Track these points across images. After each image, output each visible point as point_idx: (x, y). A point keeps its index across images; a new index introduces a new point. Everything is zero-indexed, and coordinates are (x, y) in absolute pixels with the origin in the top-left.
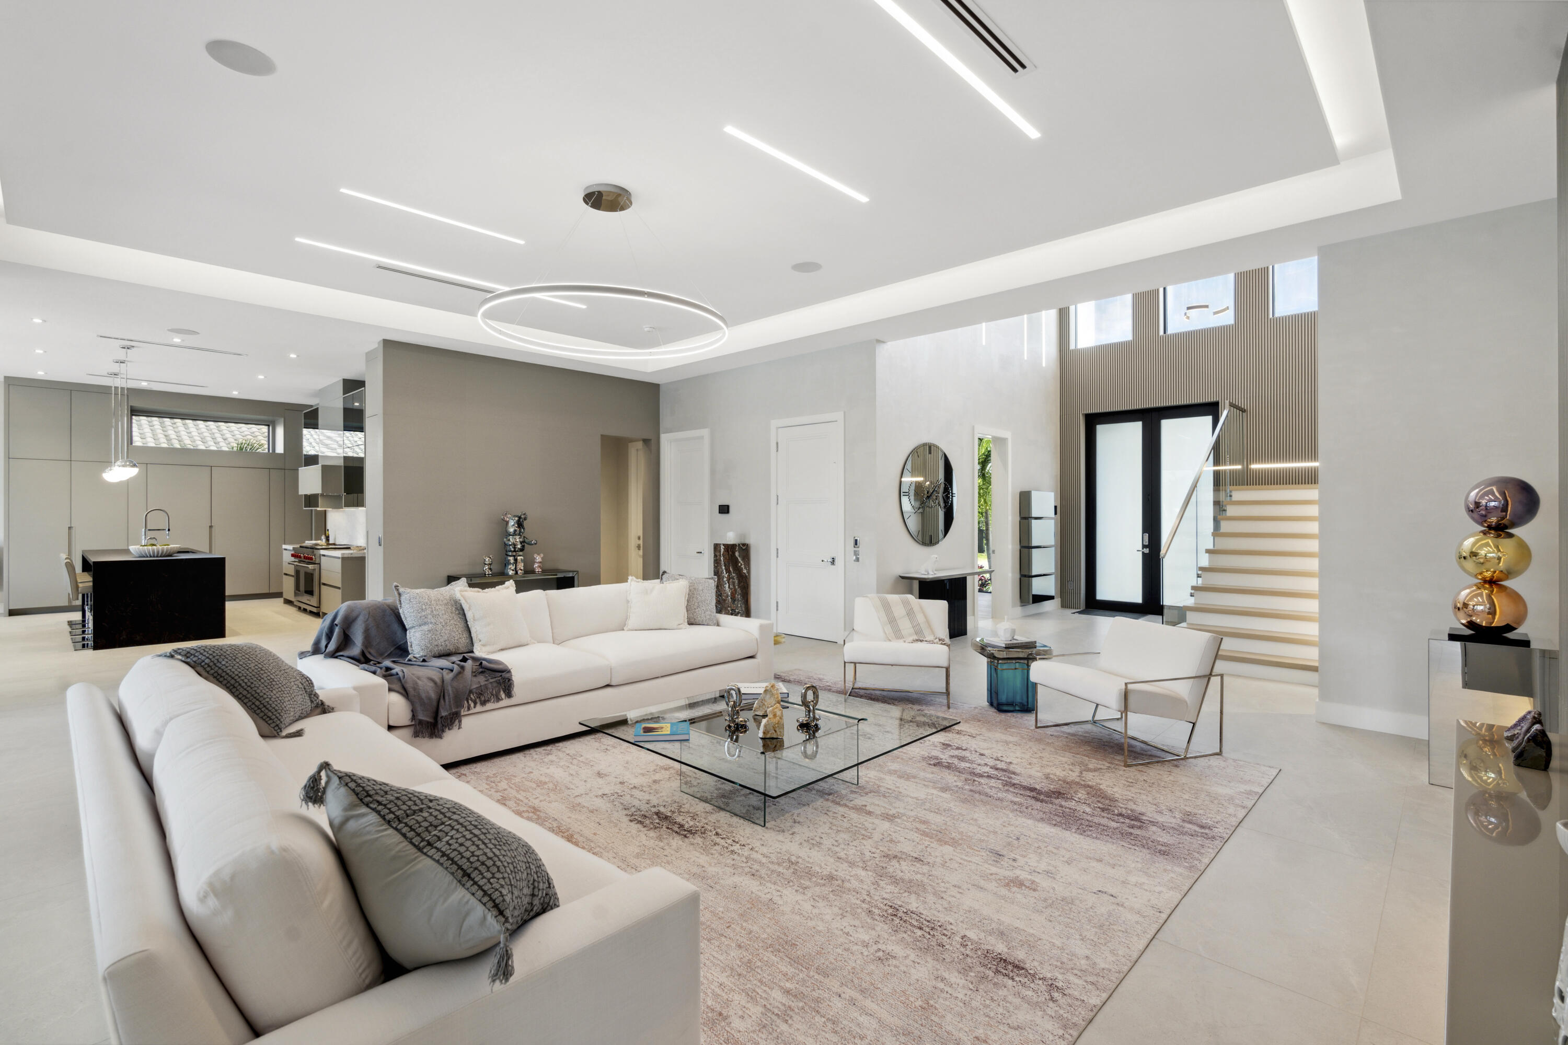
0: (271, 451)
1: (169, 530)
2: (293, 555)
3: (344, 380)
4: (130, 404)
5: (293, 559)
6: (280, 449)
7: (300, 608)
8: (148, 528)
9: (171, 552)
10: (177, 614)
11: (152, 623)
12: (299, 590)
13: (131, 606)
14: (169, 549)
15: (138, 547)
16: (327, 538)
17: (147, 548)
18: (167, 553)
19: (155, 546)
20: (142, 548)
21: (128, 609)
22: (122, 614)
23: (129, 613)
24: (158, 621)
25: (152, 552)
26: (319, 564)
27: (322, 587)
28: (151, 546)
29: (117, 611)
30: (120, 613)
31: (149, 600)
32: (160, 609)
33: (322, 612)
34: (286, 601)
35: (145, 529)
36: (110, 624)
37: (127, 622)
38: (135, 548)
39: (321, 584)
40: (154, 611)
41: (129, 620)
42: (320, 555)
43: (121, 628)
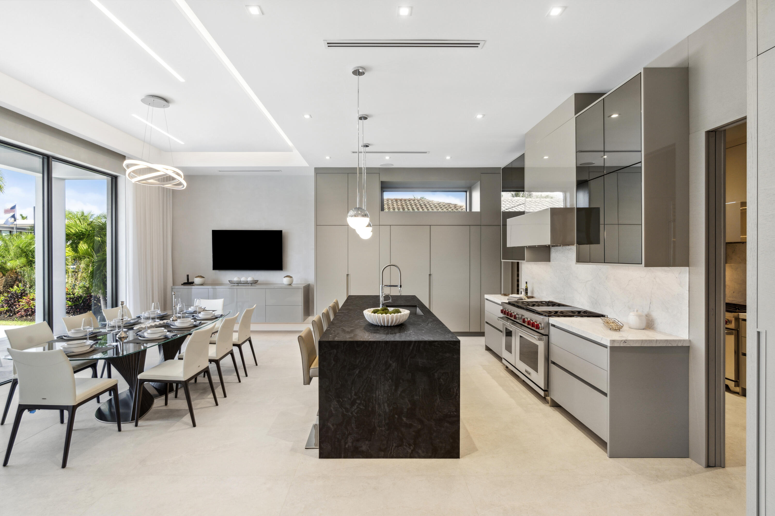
0: (468, 210)
1: (401, 286)
2: (502, 311)
3: (576, 95)
4: (380, 180)
5: (502, 315)
6: (476, 207)
7: (507, 367)
8: (384, 284)
9: (401, 321)
10: (404, 419)
11: (378, 428)
12: (511, 352)
13: (357, 403)
14: (399, 317)
15: (370, 313)
16: (526, 291)
17: (377, 316)
18: (398, 321)
19: (387, 310)
20: (373, 315)
21: (353, 407)
22: (347, 414)
23: (354, 413)
24: (384, 427)
25: (382, 320)
26: (548, 335)
27: (553, 367)
28: (382, 313)
29: (342, 409)
30: (345, 412)
31: (375, 396)
32: (387, 410)
33: (551, 398)
34: (488, 349)
35: (382, 285)
36: (335, 426)
37: (353, 425)
38: (367, 314)
39: (550, 362)
40: (381, 413)
41: (354, 422)
42: (548, 323)
43: (347, 432)
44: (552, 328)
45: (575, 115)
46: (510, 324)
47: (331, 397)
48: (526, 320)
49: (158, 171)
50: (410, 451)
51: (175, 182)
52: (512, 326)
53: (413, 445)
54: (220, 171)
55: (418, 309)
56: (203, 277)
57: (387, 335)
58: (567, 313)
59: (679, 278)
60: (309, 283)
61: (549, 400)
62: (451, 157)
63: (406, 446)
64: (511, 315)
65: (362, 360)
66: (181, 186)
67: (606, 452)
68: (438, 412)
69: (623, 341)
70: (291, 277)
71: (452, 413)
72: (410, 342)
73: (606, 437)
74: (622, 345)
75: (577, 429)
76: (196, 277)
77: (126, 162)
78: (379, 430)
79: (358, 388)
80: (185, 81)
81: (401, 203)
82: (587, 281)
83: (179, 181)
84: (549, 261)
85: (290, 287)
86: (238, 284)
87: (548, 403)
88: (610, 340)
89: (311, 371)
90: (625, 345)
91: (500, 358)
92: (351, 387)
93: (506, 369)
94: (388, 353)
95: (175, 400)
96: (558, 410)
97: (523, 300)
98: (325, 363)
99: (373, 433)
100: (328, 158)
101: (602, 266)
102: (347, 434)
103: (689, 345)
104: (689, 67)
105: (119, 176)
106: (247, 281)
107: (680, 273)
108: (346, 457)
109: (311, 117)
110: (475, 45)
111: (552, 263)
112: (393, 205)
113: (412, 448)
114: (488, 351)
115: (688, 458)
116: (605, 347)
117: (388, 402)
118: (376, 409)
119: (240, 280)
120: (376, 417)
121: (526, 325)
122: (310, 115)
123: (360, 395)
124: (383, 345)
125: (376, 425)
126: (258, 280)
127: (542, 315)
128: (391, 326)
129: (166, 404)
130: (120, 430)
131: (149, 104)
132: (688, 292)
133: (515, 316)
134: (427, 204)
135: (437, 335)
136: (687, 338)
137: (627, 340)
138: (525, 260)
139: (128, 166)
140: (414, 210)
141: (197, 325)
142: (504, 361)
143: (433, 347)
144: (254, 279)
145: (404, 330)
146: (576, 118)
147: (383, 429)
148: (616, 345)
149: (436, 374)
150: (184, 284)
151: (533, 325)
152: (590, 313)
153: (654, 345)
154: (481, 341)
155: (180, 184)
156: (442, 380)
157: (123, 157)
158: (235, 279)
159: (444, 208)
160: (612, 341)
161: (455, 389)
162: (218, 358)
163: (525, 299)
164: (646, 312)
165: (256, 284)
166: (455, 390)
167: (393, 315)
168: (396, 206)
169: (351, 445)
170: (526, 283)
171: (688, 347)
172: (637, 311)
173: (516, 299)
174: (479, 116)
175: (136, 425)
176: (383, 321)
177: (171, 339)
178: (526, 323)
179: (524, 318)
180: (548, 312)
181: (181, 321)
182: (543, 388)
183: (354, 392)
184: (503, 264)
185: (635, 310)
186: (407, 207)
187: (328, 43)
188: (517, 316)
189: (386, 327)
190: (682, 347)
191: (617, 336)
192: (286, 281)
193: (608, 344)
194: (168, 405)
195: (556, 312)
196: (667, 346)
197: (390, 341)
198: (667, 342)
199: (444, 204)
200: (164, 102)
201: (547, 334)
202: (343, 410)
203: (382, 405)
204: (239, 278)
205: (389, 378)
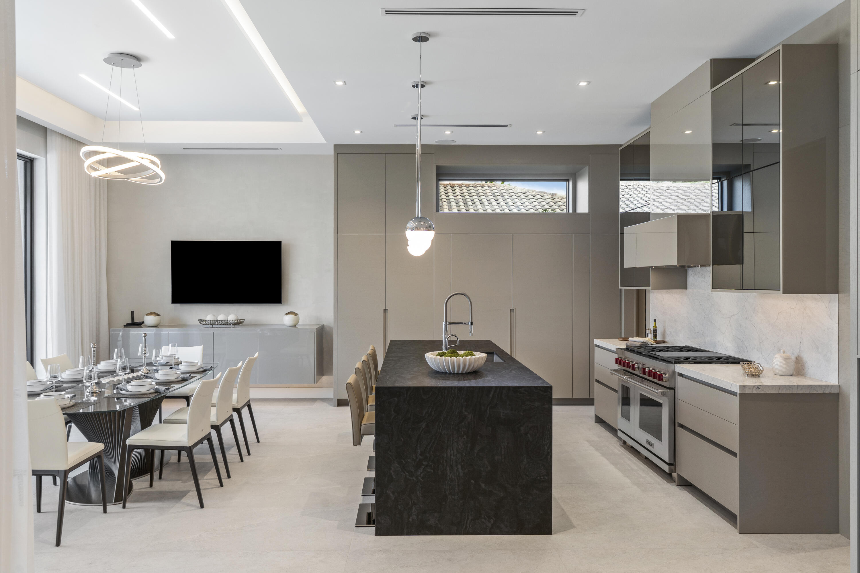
0: (571, 211)
1: (472, 324)
2: (617, 361)
3: (712, 60)
4: (436, 164)
5: (617, 367)
6: (583, 207)
7: (624, 443)
8: (449, 319)
9: (476, 366)
10: (483, 485)
11: (450, 497)
12: (628, 419)
13: (423, 465)
14: (473, 361)
15: (435, 356)
16: (654, 332)
17: (445, 360)
18: (471, 368)
19: (456, 354)
20: (439, 359)
21: (419, 470)
22: (411, 478)
23: (419, 478)
24: (458, 495)
25: (451, 365)
26: (674, 389)
27: (679, 430)
28: (451, 356)
29: (404, 472)
30: (408, 477)
31: (445, 456)
32: (461, 475)
33: (678, 475)
34: (599, 420)
35: (446, 321)
36: (396, 494)
37: (418, 493)
38: (431, 358)
39: (677, 425)
40: (453, 477)
41: (420, 490)
42: (674, 372)
43: (411, 502)
44: (679, 378)
45: (711, 88)
46: (627, 378)
47: (391, 457)
48: (647, 370)
49: (132, 161)
50: (490, 525)
51: (150, 173)
52: (629, 381)
53: (493, 518)
54: (185, 149)
55: (495, 356)
56: (158, 315)
57: (460, 381)
58: (702, 359)
59: (829, 308)
60: (323, 324)
61: (675, 478)
62: (544, 132)
63: (485, 519)
64: (628, 366)
65: (430, 411)
66: (159, 180)
67: (736, 528)
68: (524, 476)
69: (756, 387)
70: (296, 314)
71: (542, 477)
72: (490, 388)
73: (735, 508)
74: (754, 392)
75: (706, 508)
76: (147, 315)
77: (85, 149)
78: (451, 499)
79: (425, 446)
80: (174, 38)
81: (462, 192)
82: (732, 316)
83: (154, 171)
84: (686, 288)
85: (294, 329)
86: (213, 325)
87: (675, 482)
88: (740, 386)
89: (362, 427)
90: (758, 391)
91: (613, 431)
92: (415, 445)
93: (623, 445)
94: (462, 401)
95: (159, 481)
96: (687, 489)
97: (649, 345)
98: (383, 415)
99: (444, 503)
100: (357, 132)
101: (749, 294)
102: (411, 504)
103: (839, 392)
104: (839, 43)
105: (36, 159)
106: (228, 321)
107: (830, 302)
108: (410, 533)
109: (346, 84)
110: (573, 13)
111: (689, 290)
112: (447, 195)
113: (492, 521)
114: (600, 424)
115: (838, 533)
116: (734, 394)
117: (462, 463)
118: (448, 472)
119: (216, 320)
120: (447, 482)
121: (646, 377)
122: (345, 82)
123: (428, 455)
124: (456, 392)
125: (447, 493)
126: (244, 320)
127: (669, 362)
128: (462, 374)
129: (151, 485)
130: (105, 511)
131: (114, 63)
132: (837, 325)
133: (633, 365)
134: (504, 194)
135: (524, 381)
136: (837, 384)
137: (760, 385)
138: (650, 287)
139: (90, 154)
140: (483, 204)
141: (186, 377)
142: (620, 434)
143: (519, 394)
144: (238, 318)
145: (480, 376)
146: (712, 92)
147: (456, 497)
148: (747, 391)
149: (522, 429)
150: (128, 325)
151: (655, 376)
152: (734, 359)
153: (795, 391)
154: (590, 411)
155: (156, 176)
156: (529, 436)
157: (80, 143)
158: (209, 317)
159: (535, 200)
160: (743, 387)
161: (546, 447)
162: (218, 424)
163: (651, 344)
164: (796, 355)
165: (241, 326)
166: (546, 449)
167: (465, 358)
168: (453, 197)
169: (415, 518)
170: (655, 320)
171: (838, 394)
172: (784, 352)
173: (638, 344)
174: (583, 84)
175: (124, 507)
176: (453, 366)
177: (164, 393)
178: (647, 374)
179: (645, 368)
180: (677, 358)
181: (164, 373)
182: (667, 461)
183: (419, 451)
184: (624, 293)
185: (782, 351)
186: (472, 198)
187: (386, 11)
188: (636, 366)
189: (455, 374)
190: (830, 394)
191: (751, 382)
192: (288, 320)
193: (738, 391)
194: (153, 486)
195: (687, 358)
196: (811, 392)
197: (464, 387)
198: (812, 388)
199: (534, 194)
200: (135, 61)
201: (673, 387)
202: (405, 474)
203: (455, 467)
204: (214, 315)
205: (464, 434)
